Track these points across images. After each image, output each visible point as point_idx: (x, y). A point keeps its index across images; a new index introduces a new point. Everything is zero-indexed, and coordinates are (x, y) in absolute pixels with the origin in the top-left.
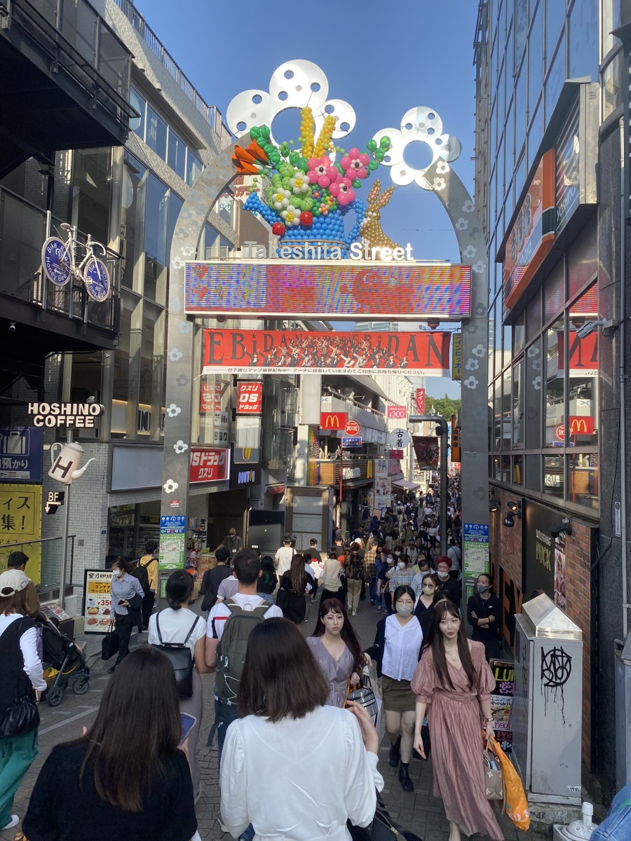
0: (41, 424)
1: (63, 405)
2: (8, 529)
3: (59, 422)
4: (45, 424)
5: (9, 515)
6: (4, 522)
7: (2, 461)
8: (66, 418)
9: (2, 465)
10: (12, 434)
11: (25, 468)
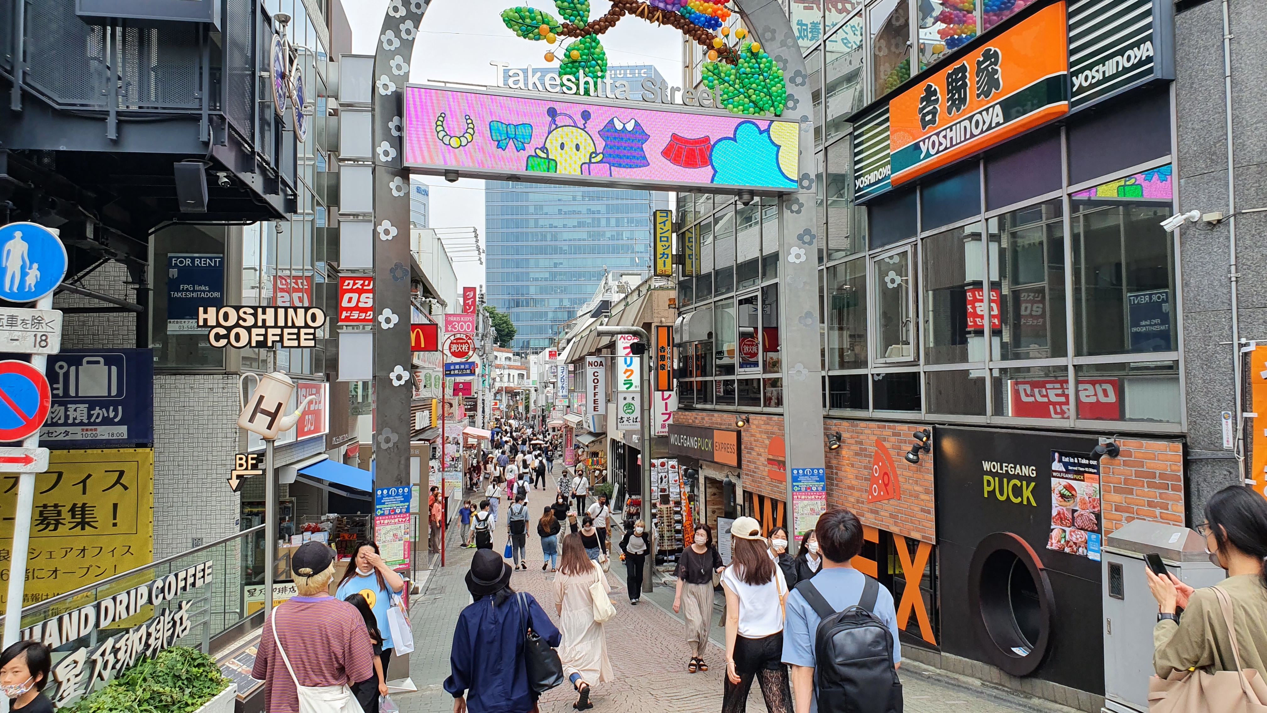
0: (223, 342)
1: (260, 310)
2: (83, 529)
3: (255, 339)
4: (229, 342)
5: (84, 504)
6: (73, 517)
7: (66, 410)
8: (266, 331)
9: (67, 417)
10: (88, 362)
11: (116, 420)
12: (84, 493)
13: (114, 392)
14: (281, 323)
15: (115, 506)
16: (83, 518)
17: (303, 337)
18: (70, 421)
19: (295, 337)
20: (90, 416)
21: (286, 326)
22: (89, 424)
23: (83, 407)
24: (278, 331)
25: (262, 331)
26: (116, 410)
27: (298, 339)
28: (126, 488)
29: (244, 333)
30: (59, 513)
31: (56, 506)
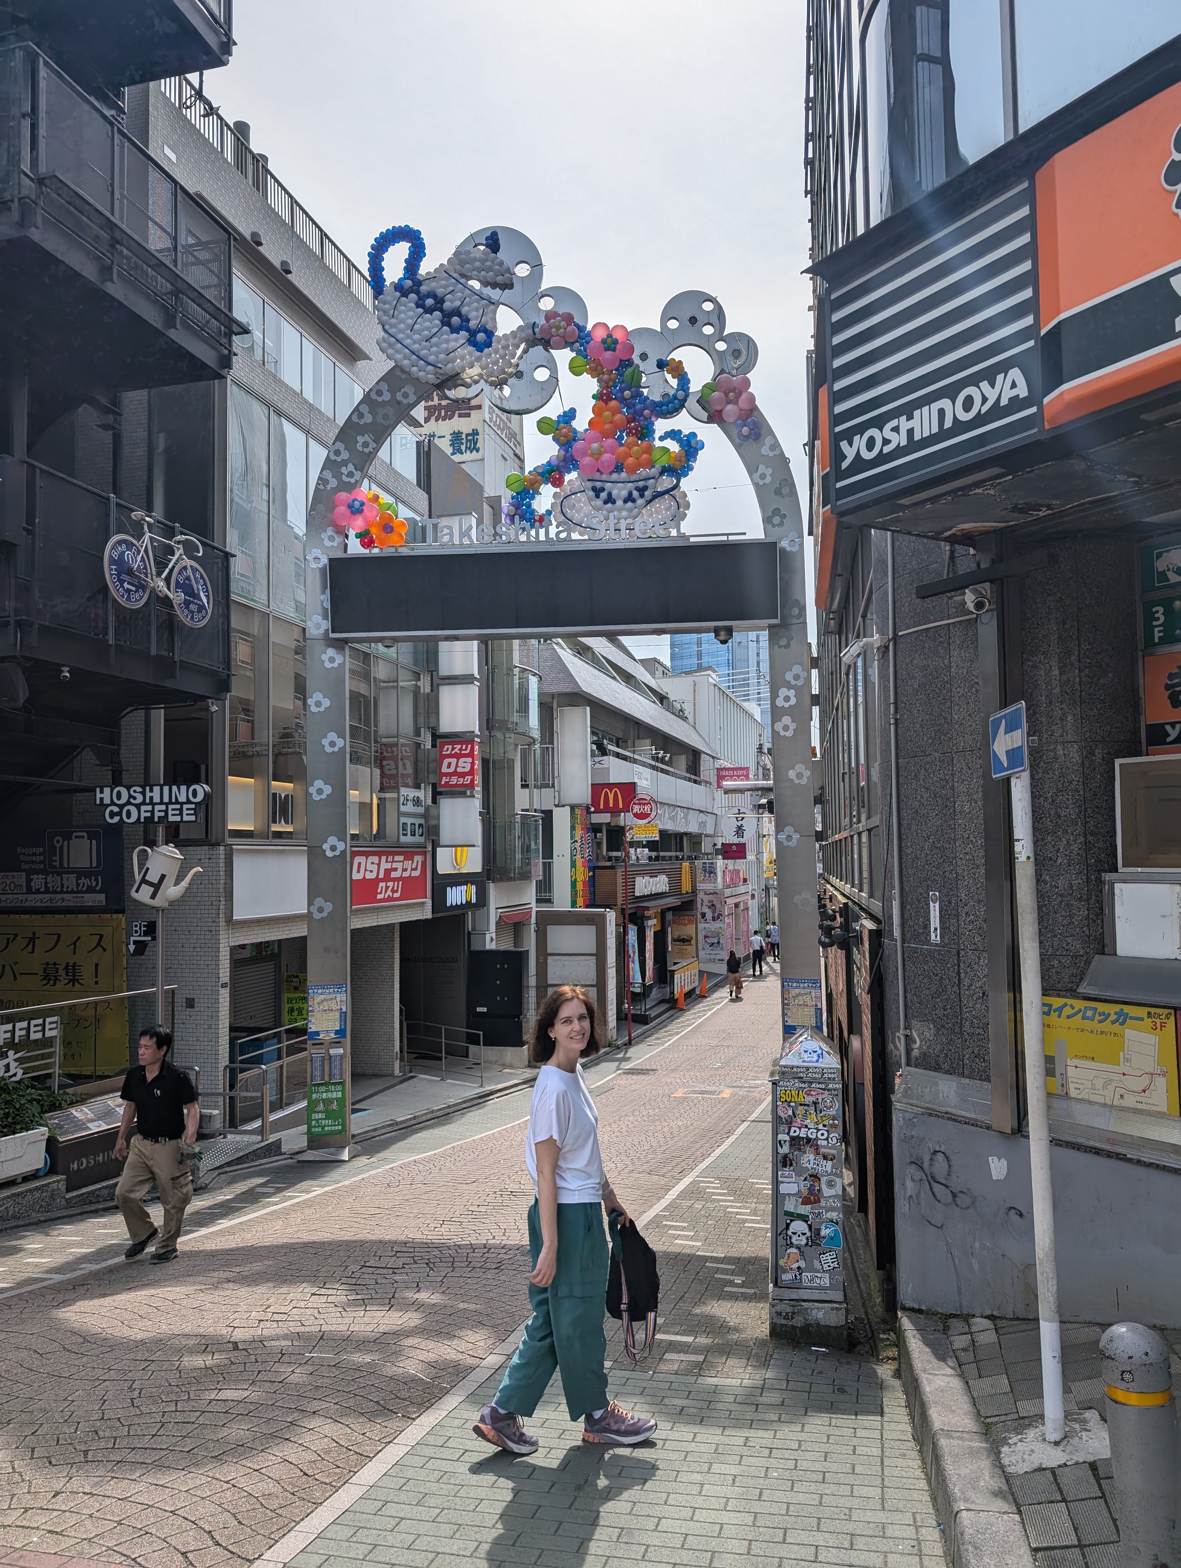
0: (116, 819)
1: (148, 788)
2: (74, 985)
3: (143, 815)
5: (75, 963)
6: (67, 975)
7: (62, 880)
8: (153, 808)
9: (62, 885)
10: (77, 837)
11: (98, 889)
12: (74, 954)
13: (94, 865)
14: (166, 800)
15: (97, 965)
16: (74, 976)
17: (185, 812)
18: (65, 890)
19: (178, 812)
20: (78, 885)
21: (170, 803)
22: (78, 892)
23: (73, 877)
24: (163, 807)
25: (149, 808)
26: (96, 880)
27: (181, 814)
28: (104, 950)
29: (133, 810)
30: (57, 972)
31: (55, 964)
